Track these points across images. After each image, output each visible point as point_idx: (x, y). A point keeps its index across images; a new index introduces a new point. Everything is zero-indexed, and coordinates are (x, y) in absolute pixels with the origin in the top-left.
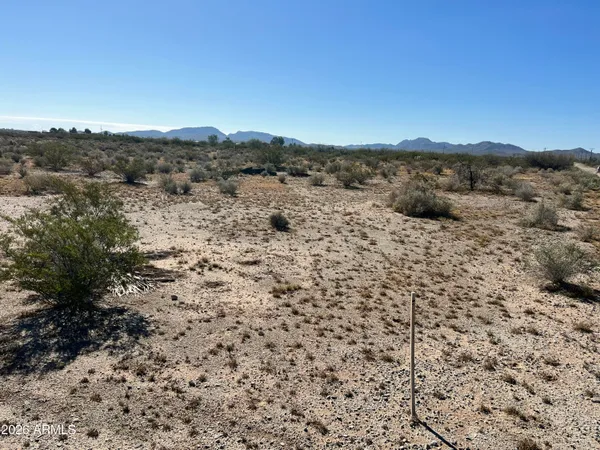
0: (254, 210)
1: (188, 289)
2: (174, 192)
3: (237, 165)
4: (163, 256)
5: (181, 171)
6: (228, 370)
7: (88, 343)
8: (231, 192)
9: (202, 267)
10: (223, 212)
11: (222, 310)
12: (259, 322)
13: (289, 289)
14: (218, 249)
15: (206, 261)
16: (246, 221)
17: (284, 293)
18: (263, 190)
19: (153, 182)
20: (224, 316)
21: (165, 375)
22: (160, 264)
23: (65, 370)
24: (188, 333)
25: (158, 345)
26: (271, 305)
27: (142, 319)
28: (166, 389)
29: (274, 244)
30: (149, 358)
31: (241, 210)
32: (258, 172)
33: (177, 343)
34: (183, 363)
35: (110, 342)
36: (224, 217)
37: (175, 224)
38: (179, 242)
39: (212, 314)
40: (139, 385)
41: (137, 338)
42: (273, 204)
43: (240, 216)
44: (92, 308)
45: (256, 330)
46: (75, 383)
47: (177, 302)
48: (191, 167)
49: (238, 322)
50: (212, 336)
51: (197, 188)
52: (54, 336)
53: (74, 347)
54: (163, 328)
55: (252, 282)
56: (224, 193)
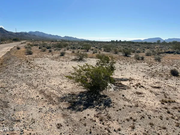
0: (166, 67)
1: (128, 94)
2: (138, 59)
3: (165, 50)
4: (126, 80)
5: (144, 52)
6: (130, 129)
7: (92, 105)
8: (159, 60)
9: (137, 86)
10: (153, 67)
11: (137, 104)
12: (151, 113)
13: (169, 101)
14: (146, 80)
15: (139, 84)
16: (161, 71)
17: (166, 102)
18: (172, 59)
19: (133, 55)
20: (137, 107)
21: (108, 124)
22: (124, 83)
23: (82, 112)
24: (122, 110)
25: (111, 112)
26: (159, 106)
27: (110, 101)
28: (106, 129)
29: (170, 81)
30: (106, 116)
31: (160, 67)
32: (172, 53)
33: (117, 113)
34: (116, 121)
35: (98, 106)
36: (153, 69)
37: (134, 70)
38: (133, 76)
39: (134, 104)
40: (98, 124)
41: (106, 107)
42: (174, 65)
43: (159, 69)
44: (98, 94)
45: (148, 116)
46: (82, 118)
47: (123, 97)
48: (147, 51)
49: (142, 110)
50: (130, 113)
51: (146, 58)
52: (85, 100)
53: (88, 105)
54: (115, 106)
55: (154, 95)
56: (156, 60)
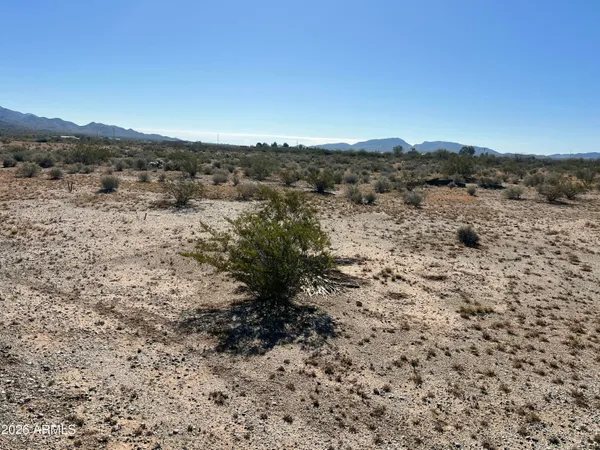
0: (439, 223)
1: (372, 296)
2: (359, 202)
3: (422, 176)
4: (349, 262)
5: (366, 181)
6: (412, 385)
7: (283, 336)
8: (415, 203)
9: (385, 276)
10: (407, 223)
11: (406, 323)
12: (445, 341)
13: (479, 311)
14: (401, 260)
15: (389, 271)
16: (430, 234)
17: (474, 315)
18: (449, 202)
19: (340, 191)
20: (407, 329)
21: (351, 378)
22: (345, 270)
23: (266, 357)
24: (372, 340)
25: (345, 348)
26: (459, 325)
27: (329, 320)
28: (351, 391)
29: (461, 260)
30: (336, 359)
31: (425, 222)
32: (445, 183)
33: (361, 348)
34: (367, 370)
35: (301, 337)
36: (407, 229)
37: (359, 233)
38: (364, 250)
39: (396, 325)
40: (328, 383)
41: (326, 338)
42: (461, 217)
43: (424, 229)
44: (287, 304)
45: (443, 349)
46: (274, 371)
47: (362, 309)
48: (375, 178)
49: (422, 338)
50: (396, 348)
51: (381, 198)
52: (257, 325)
53: (273, 337)
54: (348, 332)
55: (438, 298)
56: (409, 204)
